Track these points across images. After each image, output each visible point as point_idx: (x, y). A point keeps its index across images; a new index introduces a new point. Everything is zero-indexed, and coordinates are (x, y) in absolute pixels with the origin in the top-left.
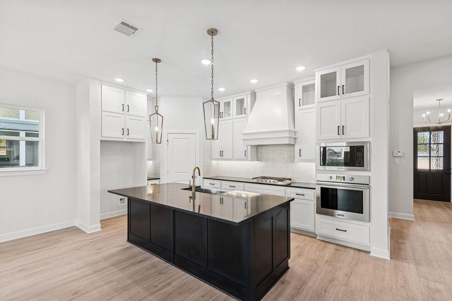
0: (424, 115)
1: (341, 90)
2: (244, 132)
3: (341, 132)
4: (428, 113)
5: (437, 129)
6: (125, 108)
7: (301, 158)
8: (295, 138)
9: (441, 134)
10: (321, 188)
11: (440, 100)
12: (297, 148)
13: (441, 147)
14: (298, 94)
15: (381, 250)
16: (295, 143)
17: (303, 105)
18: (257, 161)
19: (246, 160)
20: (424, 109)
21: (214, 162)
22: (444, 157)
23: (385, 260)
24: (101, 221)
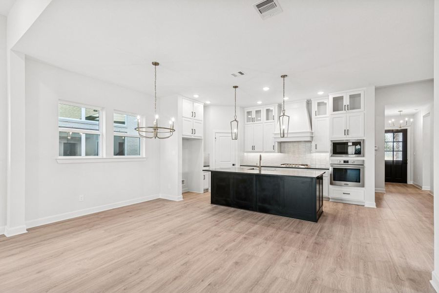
0: (390, 122)
1: (346, 107)
2: (275, 133)
3: (346, 133)
4: (393, 120)
5: (398, 131)
6: (194, 114)
7: (317, 150)
8: (312, 137)
9: (401, 135)
10: (334, 168)
11: (400, 111)
12: (313, 144)
13: (401, 144)
14: (314, 108)
15: (371, 203)
16: (312, 140)
17: (318, 115)
18: (281, 153)
19: (274, 152)
20: (391, 117)
21: (245, 154)
22: (403, 151)
23: (374, 208)
24: (183, 193)
